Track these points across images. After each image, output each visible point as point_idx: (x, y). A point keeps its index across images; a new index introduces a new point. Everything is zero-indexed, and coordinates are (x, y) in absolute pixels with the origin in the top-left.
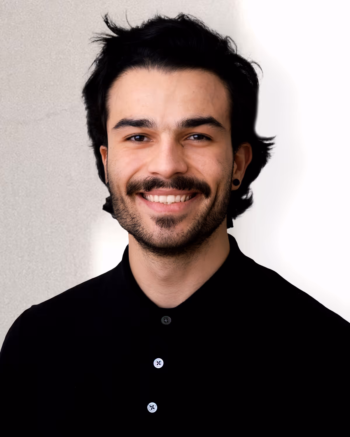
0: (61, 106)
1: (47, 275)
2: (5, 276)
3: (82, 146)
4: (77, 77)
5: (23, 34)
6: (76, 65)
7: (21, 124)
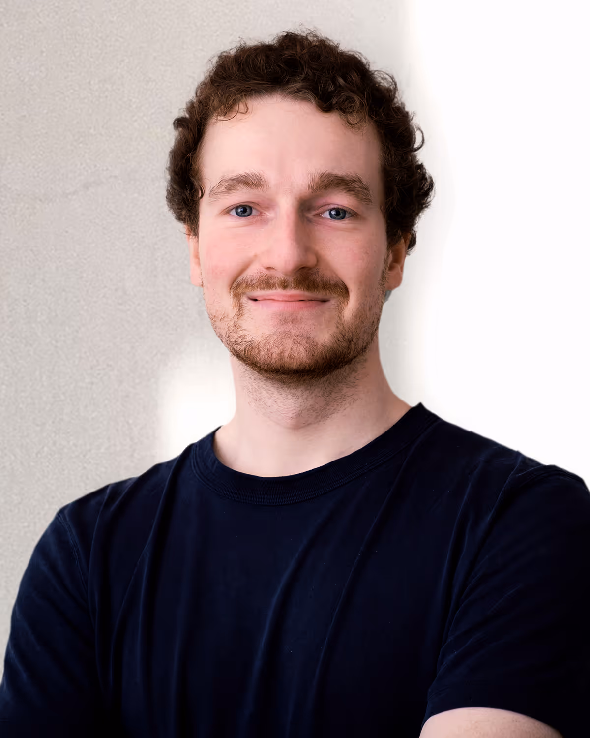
0: (107, 169)
1: (84, 456)
2: (13, 457)
3: (143, 237)
4: (136, 121)
5: (44, 50)
6: (134, 100)
7: (41, 200)
